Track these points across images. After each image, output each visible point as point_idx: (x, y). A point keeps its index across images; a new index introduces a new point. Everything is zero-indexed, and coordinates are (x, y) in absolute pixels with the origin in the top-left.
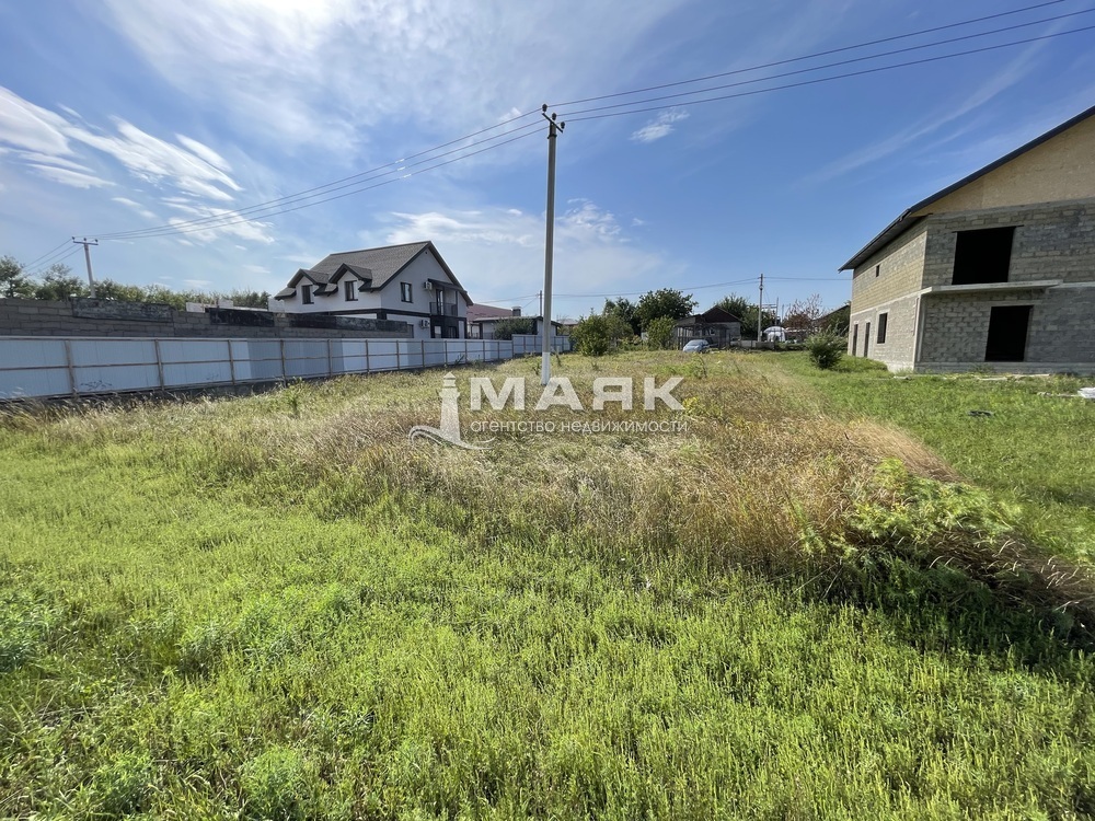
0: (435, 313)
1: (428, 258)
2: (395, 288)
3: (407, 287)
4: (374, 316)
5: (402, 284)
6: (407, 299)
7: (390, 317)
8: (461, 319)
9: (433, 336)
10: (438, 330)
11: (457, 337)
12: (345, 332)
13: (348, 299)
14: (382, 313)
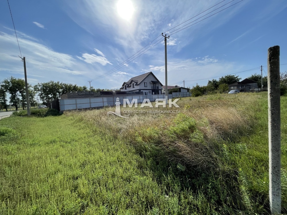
0: (153, 89)
1: (151, 76)
2: (143, 84)
3: (146, 83)
4: (138, 91)
5: (145, 83)
6: (146, 86)
7: (141, 91)
8: (160, 90)
9: (152, 94)
10: (154, 93)
11: (159, 94)
12: (128, 95)
13: (133, 88)
14: (140, 90)
